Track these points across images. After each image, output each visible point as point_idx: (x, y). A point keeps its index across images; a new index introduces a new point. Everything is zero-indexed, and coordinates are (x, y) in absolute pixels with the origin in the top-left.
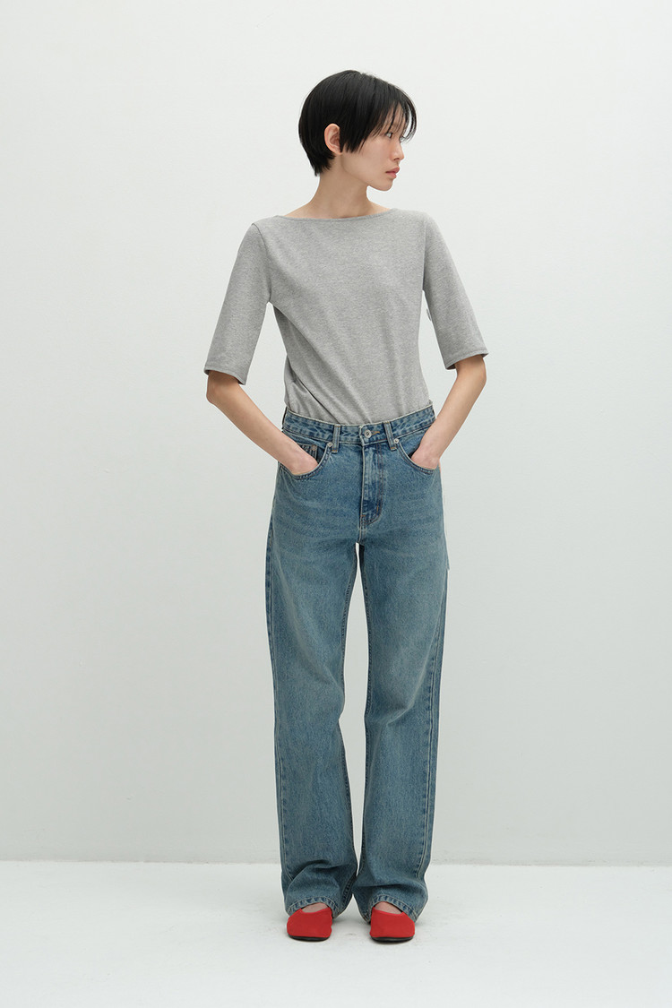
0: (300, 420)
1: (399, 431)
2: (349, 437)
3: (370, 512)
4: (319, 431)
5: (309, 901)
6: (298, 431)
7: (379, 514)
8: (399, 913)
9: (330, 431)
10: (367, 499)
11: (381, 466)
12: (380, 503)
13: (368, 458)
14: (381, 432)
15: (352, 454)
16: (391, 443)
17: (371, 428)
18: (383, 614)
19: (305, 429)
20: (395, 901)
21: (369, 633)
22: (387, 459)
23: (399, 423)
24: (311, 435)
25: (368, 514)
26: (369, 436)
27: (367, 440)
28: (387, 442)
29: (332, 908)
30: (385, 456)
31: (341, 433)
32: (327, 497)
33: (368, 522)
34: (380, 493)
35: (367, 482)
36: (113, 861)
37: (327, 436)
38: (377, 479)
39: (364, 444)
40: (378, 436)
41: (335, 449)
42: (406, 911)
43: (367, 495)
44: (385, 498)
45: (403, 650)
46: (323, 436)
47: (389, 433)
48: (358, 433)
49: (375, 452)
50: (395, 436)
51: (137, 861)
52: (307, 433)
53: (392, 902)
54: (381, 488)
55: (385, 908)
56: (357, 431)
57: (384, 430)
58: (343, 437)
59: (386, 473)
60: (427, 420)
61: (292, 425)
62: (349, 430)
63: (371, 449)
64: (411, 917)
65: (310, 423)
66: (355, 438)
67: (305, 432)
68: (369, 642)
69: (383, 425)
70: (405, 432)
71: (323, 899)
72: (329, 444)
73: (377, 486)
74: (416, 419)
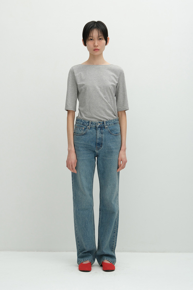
0: (80, 120)
1: (108, 124)
2: (93, 125)
3: (99, 146)
4: (85, 123)
5: (84, 260)
6: (79, 123)
7: (101, 147)
8: (110, 263)
9: (88, 123)
10: (98, 142)
11: (102, 133)
12: (102, 144)
13: (98, 131)
14: (103, 124)
15: (94, 130)
16: (105, 127)
17: (100, 123)
18: (104, 176)
19: (81, 122)
20: (109, 260)
21: (100, 183)
22: (104, 131)
23: (108, 122)
24: (83, 124)
25: (98, 147)
26: (99, 125)
27: (98, 126)
28: (104, 126)
29: (91, 262)
30: (103, 130)
31: (91, 124)
32: (87, 141)
33: (98, 149)
34: (102, 141)
35: (98, 138)
36: (27, 251)
37: (87, 124)
38: (101, 137)
39: (97, 127)
40: (102, 125)
41: (89, 128)
42: (112, 262)
43: (98, 141)
44: (103, 142)
45: (109, 187)
46: (86, 124)
47: (105, 124)
48: (96, 124)
49: (100, 129)
50: (107, 125)
51: (34, 251)
52: (82, 124)
53: (108, 260)
54: (102, 139)
55: (106, 261)
56: (96, 123)
57: (104, 123)
58: (92, 125)
59: (103, 135)
60: (116, 122)
61: (78, 122)
62: (94, 123)
63: (99, 128)
64: (113, 264)
65: (83, 121)
66: (95, 125)
67: (81, 123)
68: (100, 185)
69: (103, 122)
70: (109, 124)
71: (88, 259)
72: (88, 127)
73: (101, 139)
74: (113, 121)
